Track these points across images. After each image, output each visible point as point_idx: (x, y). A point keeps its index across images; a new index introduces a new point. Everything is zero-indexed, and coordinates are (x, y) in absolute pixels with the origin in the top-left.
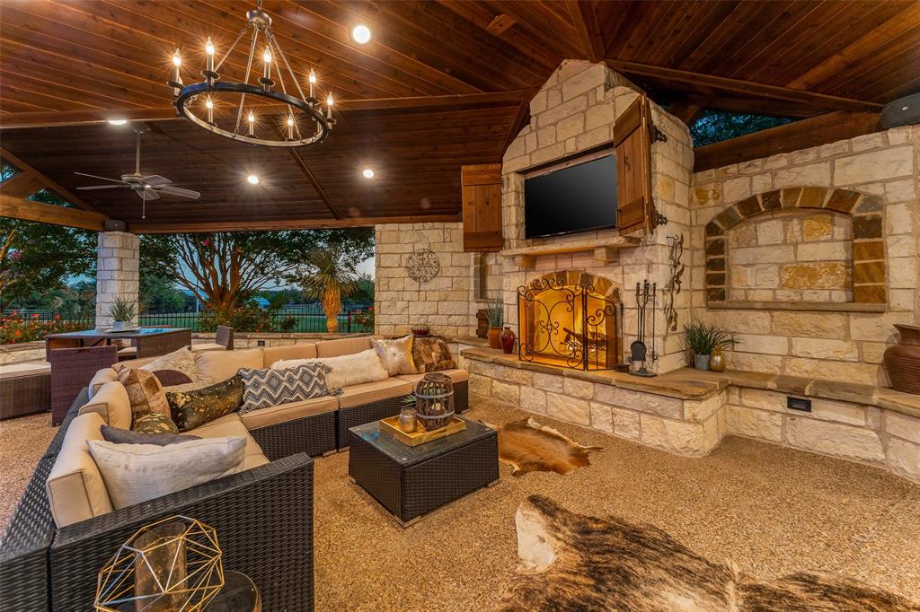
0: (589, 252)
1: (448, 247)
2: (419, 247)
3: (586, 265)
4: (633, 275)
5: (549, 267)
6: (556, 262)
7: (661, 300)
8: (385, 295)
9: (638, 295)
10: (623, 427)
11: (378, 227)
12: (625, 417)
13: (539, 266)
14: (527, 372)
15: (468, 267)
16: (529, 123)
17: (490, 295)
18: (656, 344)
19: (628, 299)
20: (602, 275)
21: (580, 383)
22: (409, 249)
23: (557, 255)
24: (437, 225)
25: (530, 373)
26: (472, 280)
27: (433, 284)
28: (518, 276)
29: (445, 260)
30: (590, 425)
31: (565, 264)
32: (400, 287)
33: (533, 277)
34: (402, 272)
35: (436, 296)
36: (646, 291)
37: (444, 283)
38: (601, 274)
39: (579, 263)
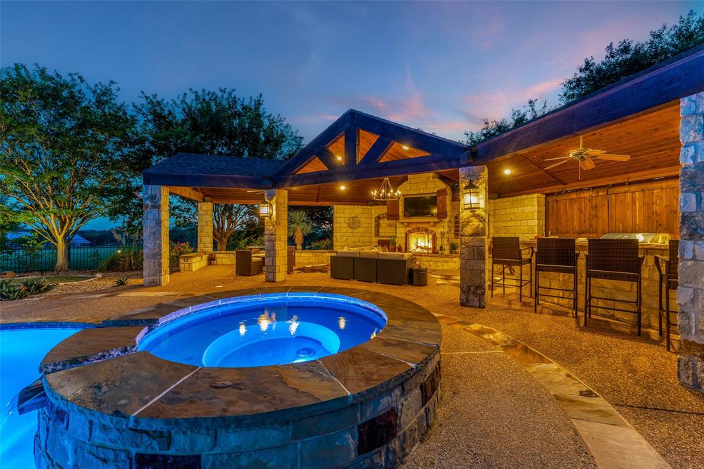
0: (429, 223)
1: (363, 216)
2: (352, 215)
4: (439, 229)
5: (414, 226)
7: (446, 236)
8: (338, 234)
10: (439, 267)
11: (335, 206)
12: (439, 264)
13: (410, 225)
15: (371, 223)
16: (407, 180)
17: (381, 234)
18: (445, 247)
19: (438, 235)
22: (348, 216)
23: (416, 223)
24: (360, 206)
26: (373, 229)
27: (357, 230)
28: (404, 229)
29: (363, 221)
31: (419, 226)
32: (344, 231)
33: (408, 229)
34: (346, 225)
35: (359, 235)
36: (442, 234)
37: (362, 230)
38: (430, 229)
39: (424, 225)
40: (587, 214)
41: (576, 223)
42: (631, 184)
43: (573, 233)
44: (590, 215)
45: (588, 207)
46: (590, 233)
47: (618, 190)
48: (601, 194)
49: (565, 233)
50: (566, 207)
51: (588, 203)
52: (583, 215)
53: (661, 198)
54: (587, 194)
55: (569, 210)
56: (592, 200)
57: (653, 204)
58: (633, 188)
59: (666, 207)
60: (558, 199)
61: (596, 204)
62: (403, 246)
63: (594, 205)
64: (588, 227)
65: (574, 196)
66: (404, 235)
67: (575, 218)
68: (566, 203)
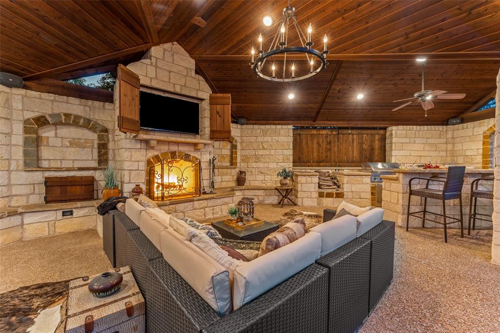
3: (185, 150)
4: (204, 156)
6: (169, 146)
9: (210, 163)
10: (217, 213)
12: (217, 209)
14: (172, 206)
20: (193, 155)
21: (201, 202)
25: (174, 206)
28: (140, 152)
30: (205, 218)
31: (174, 148)
33: (153, 153)
39: (182, 149)
40: (324, 147)
41: (315, 154)
42: (352, 128)
43: (313, 162)
44: (326, 148)
45: (325, 142)
46: (326, 162)
47: (345, 131)
48: (334, 133)
49: (306, 163)
50: (307, 140)
51: (324, 139)
52: (321, 148)
53: (367, 141)
54: (324, 132)
55: (310, 143)
56: (327, 137)
57: (363, 143)
58: (354, 132)
59: (369, 146)
60: (301, 133)
61: (330, 141)
62: (144, 187)
63: (329, 141)
64: (324, 158)
65: (314, 132)
66: (143, 166)
67: (315, 150)
68: (307, 137)
